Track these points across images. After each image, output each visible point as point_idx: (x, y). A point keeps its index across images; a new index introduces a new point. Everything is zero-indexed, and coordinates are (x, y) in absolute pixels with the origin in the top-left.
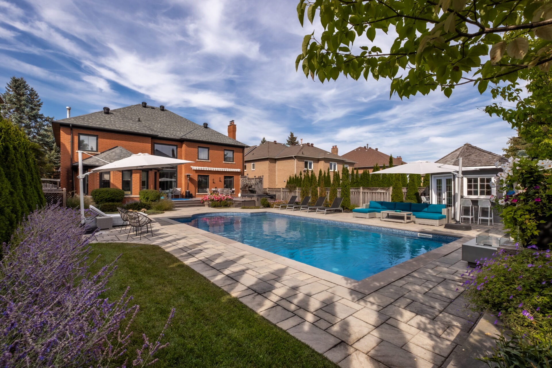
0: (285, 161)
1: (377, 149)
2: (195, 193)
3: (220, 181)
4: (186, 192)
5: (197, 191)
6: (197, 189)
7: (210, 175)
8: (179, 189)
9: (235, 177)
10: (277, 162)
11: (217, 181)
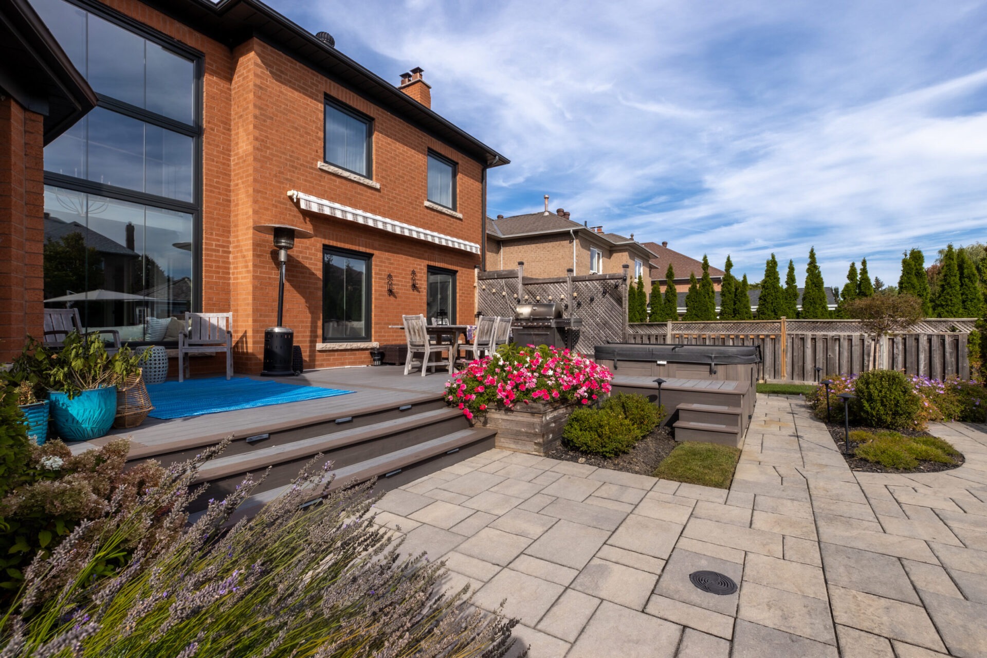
0: (533, 246)
1: (665, 244)
2: (313, 342)
3: (414, 287)
4: (269, 335)
5: (320, 332)
6: (320, 323)
7: (376, 253)
8: (216, 319)
9: (463, 274)
10: (503, 250)
11: (402, 284)
